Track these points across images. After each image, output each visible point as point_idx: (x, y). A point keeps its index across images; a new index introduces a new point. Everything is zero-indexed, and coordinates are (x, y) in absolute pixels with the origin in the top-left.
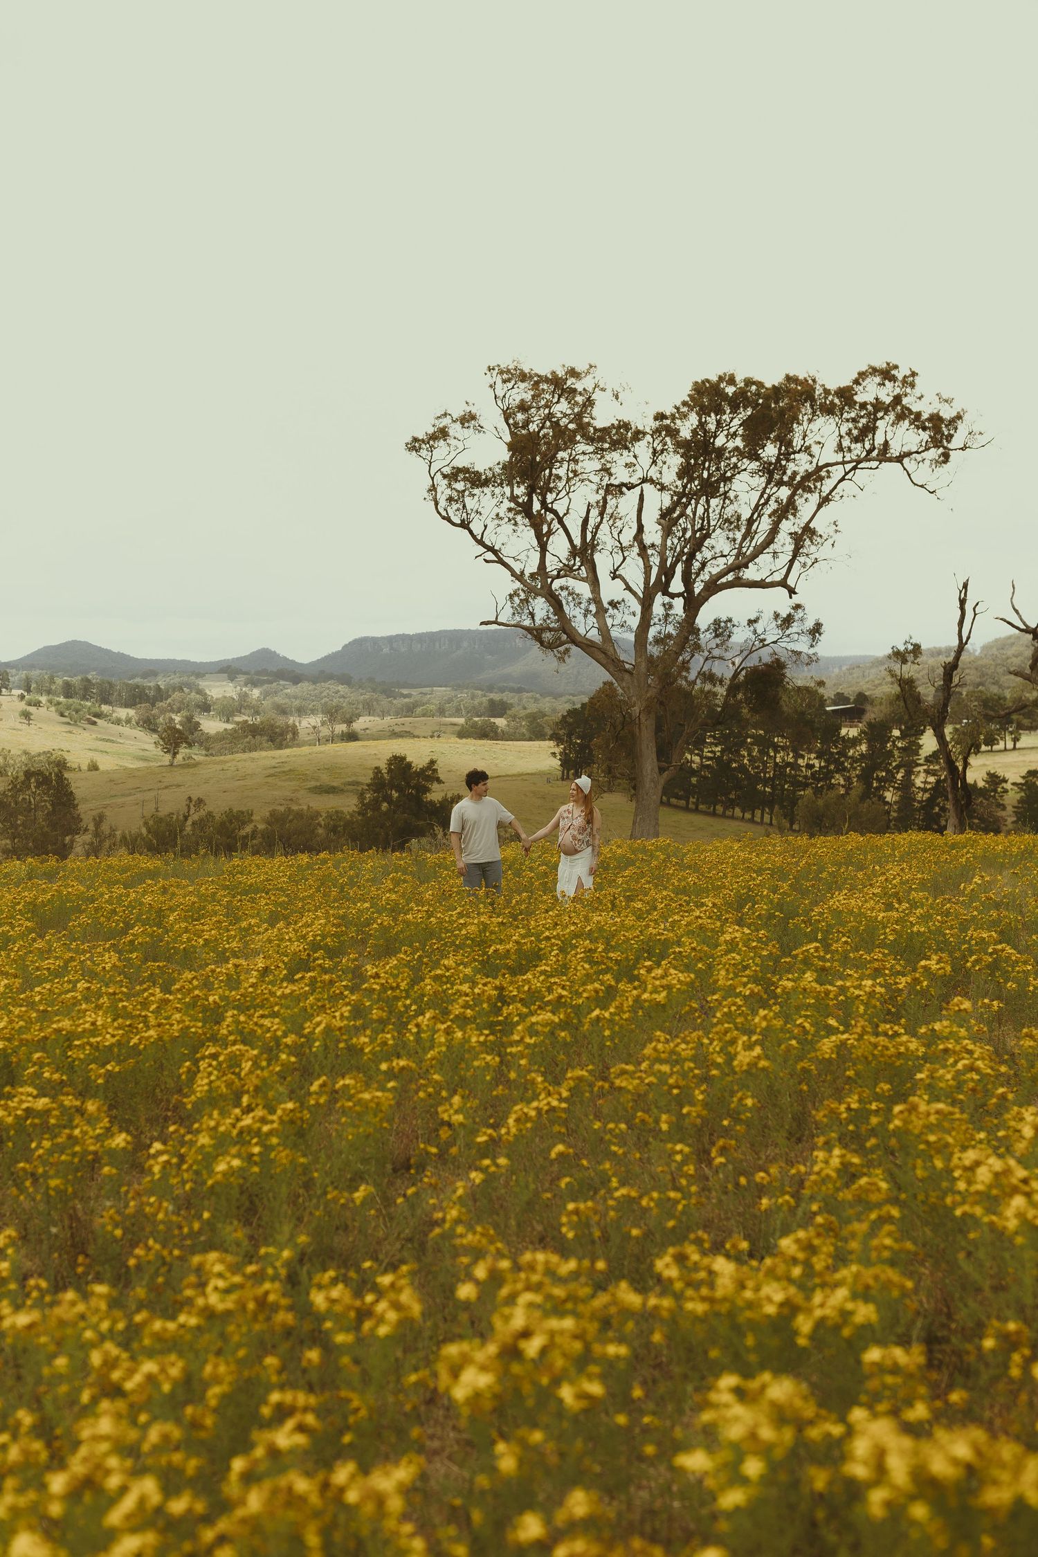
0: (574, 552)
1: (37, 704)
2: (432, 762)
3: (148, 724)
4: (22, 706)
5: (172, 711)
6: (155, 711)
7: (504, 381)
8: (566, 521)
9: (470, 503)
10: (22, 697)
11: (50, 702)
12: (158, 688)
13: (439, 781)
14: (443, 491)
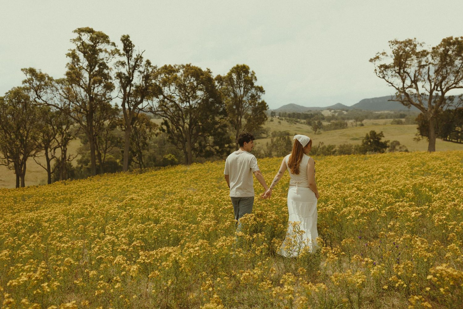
0: (412, 82)
1: (282, 120)
2: (382, 132)
3: (309, 124)
4: (279, 120)
5: (315, 120)
6: (311, 120)
7: (393, 45)
8: (410, 75)
9: (385, 73)
10: (278, 118)
11: (285, 119)
12: (311, 114)
13: (383, 137)
14: (378, 70)
